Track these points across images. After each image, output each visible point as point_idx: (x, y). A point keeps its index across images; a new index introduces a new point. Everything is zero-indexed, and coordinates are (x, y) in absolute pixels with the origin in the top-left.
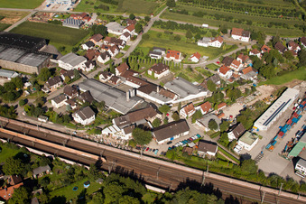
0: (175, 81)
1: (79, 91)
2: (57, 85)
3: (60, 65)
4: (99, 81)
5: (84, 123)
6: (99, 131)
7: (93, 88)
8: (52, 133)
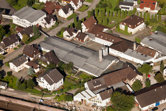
0: (153, 36)
1: (41, 51)
2: (14, 45)
3: (15, 22)
4: (63, 39)
5: (51, 88)
6: (70, 97)
7: (58, 47)
8: (14, 101)
